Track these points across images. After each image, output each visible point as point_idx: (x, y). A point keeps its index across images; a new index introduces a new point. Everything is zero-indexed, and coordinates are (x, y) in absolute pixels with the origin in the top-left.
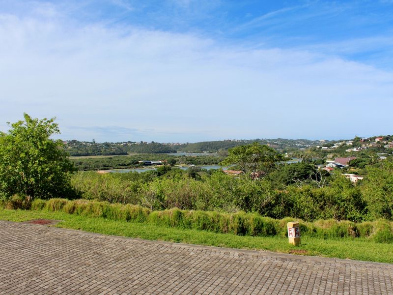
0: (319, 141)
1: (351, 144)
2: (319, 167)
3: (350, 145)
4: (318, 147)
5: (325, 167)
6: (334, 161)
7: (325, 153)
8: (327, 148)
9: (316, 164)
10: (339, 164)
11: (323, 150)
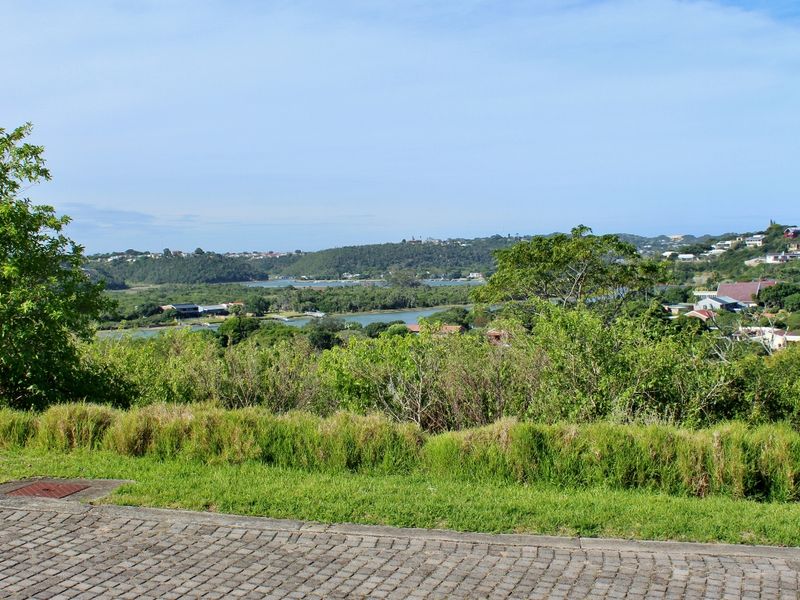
0: (668, 239)
1: (759, 244)
2: (675, 310)
3: (756, 246)
4: (668, 254)
5: (692, 308)
6: (714, 293)
7: (688, 271)
8: (691, 256)
9: (666, 302)
10: (730, 300)
11: (681, 264)
